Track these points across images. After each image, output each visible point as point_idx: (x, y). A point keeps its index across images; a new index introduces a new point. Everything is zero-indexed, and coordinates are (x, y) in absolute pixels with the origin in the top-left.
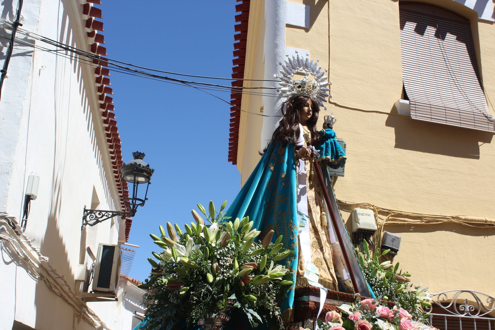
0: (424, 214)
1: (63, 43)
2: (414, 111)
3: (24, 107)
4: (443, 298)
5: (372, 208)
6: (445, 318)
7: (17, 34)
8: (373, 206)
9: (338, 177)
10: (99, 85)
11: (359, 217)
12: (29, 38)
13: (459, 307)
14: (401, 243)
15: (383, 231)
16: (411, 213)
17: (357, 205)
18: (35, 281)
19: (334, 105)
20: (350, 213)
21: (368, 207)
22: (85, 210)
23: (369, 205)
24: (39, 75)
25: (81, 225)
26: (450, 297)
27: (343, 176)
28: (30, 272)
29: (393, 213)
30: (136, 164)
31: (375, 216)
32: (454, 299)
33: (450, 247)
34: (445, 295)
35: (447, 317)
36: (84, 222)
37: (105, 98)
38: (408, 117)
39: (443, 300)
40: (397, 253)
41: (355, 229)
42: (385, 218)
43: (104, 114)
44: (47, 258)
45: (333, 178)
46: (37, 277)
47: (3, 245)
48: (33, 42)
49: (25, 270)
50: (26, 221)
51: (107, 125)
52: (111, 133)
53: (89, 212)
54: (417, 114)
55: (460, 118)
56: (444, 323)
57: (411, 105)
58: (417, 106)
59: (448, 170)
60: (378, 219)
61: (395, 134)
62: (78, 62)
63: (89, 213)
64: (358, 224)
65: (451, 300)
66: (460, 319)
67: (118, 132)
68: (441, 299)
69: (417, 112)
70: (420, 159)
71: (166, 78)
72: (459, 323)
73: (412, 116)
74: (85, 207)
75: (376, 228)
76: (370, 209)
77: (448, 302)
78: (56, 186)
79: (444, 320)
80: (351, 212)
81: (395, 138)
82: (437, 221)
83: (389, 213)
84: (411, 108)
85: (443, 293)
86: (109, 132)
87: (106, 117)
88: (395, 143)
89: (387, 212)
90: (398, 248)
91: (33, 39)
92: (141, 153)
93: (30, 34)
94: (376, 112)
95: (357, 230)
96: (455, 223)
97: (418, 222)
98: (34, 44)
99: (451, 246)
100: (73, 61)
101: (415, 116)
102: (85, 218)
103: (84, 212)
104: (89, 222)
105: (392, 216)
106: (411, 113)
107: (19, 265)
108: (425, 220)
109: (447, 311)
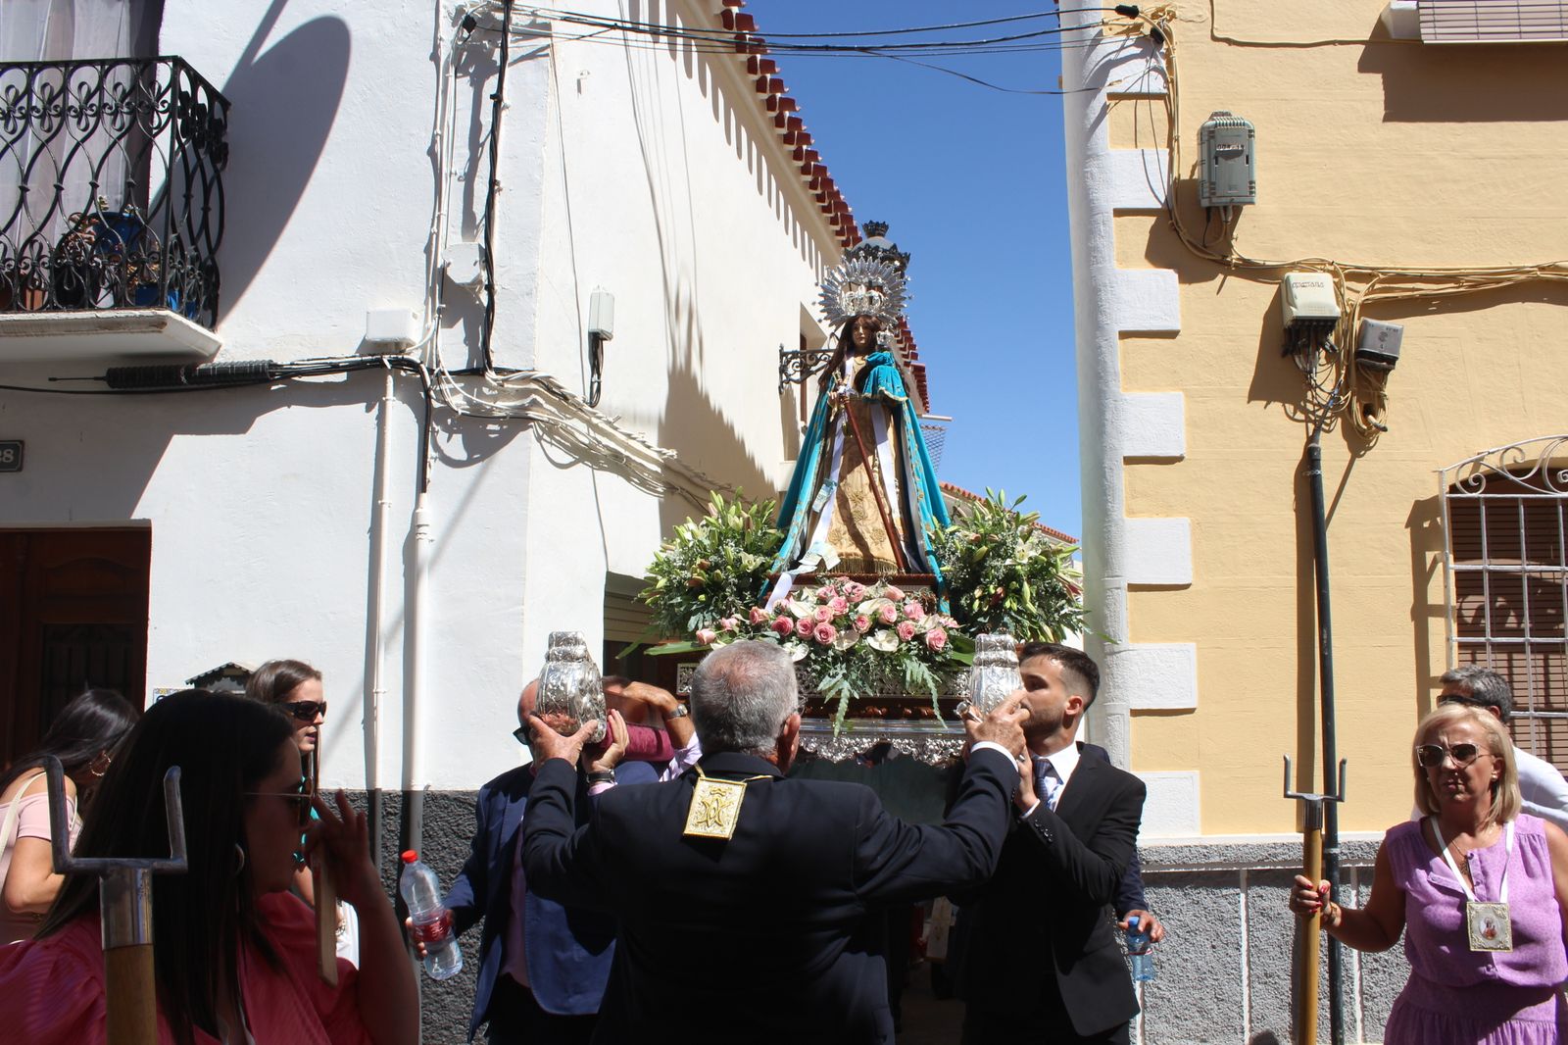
0: (1466, 269)
1: (641, 22)
2: (1431, 24)
3: (545, 159)
4: (1514, 457)
5: (1331, 268)
6: (1520, 502)
7: (515, 18)
8: (1332, 264)
9: (1244, 207)
10: (765, 96)
11: (1295, 291)
12: (539, 21)
13: (1556, 475)
14: (1404, 341)
15: (1359, 319)
16: (1431, 269)
17: (1293, 266)
18: (657, 499)
19: (1225, 45)
20: (1277, 286)
21: (1319, 267)
22: (783, 354)
23: (1323, 262)
24: (579, 90)
25: (778, 384)
26: (1534, 453)
27: (1252, 203)
28: (636, 480)
29: (1383, 273)
30: (870, 247)
31: (1338, 286)
32: (1544, 460)
33: (1536, 338)
34: (1520, 450)
35: (1525, 500)
36: (784, 378)
37: (786, 121)
38: (1417, 42)
39: (1515, 461)
40: (1394, 364)
41: (1288, 321)
42: (1363, 287)
43: (797, 155)
44: (672, 452)
45: (1231, 212)
46: (660, 490)
47: (541, 433)
48: (548, 26)
49: (621, 478)
50: (599, 383)
51: (809, 178)
52: (823, 193)
53: (790, 356)
54: (1438, 31)
55: (1561, 18)
56: (1518, 514)
57: (1421, 11)
58: (1437, 11)
59: (1529, 156)
60: (1347, 292)
61: (1384, 89)
62: (695, 56)
63: (791, 358)
64: (1293, 309)
65: (1536, 460)
66: (1559, 503)
67: (836, 188)
68: (1508, 460)
69: (1437, 24)
70: (1453, 140)
71: (827, 48)
72: (1557, 514)
73: (1423, 37)
74: (782, 348)
75: (1337, 311)
76: (1324, 271)
77: (1529, 466)
78: (679, 309)
79: (1556, 507)
80: (1279, 283)
81: (1383, 98)
82: (1498, 282)
83: (1375, 276)
84: (1422, 18)
85: (1513, 447)
86: (819, 191)
87: (801, 160)
88: (1385, 109)
89: (1370, 274)
90: (1397, 352)
91: (547, 21)
92: (878, 223)
93: (538, 13)
94: (1333, 43)
95: (1293, 320)
96: (1548, 281)
97: (1449, 288)
98: (550, 29)
99: (1538, 336)
100: (680, 55)
101: (1433, 37)
102: (783, 370)
103: (781, 358)
104: (792, 377)
105: (1381, 281)
106: (1423, 31)
107: (601, 468)
108: (1467, 281)
109: (1526, 487)
